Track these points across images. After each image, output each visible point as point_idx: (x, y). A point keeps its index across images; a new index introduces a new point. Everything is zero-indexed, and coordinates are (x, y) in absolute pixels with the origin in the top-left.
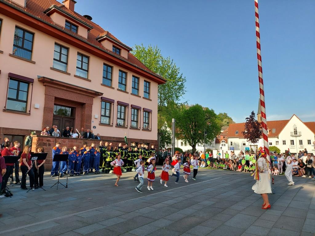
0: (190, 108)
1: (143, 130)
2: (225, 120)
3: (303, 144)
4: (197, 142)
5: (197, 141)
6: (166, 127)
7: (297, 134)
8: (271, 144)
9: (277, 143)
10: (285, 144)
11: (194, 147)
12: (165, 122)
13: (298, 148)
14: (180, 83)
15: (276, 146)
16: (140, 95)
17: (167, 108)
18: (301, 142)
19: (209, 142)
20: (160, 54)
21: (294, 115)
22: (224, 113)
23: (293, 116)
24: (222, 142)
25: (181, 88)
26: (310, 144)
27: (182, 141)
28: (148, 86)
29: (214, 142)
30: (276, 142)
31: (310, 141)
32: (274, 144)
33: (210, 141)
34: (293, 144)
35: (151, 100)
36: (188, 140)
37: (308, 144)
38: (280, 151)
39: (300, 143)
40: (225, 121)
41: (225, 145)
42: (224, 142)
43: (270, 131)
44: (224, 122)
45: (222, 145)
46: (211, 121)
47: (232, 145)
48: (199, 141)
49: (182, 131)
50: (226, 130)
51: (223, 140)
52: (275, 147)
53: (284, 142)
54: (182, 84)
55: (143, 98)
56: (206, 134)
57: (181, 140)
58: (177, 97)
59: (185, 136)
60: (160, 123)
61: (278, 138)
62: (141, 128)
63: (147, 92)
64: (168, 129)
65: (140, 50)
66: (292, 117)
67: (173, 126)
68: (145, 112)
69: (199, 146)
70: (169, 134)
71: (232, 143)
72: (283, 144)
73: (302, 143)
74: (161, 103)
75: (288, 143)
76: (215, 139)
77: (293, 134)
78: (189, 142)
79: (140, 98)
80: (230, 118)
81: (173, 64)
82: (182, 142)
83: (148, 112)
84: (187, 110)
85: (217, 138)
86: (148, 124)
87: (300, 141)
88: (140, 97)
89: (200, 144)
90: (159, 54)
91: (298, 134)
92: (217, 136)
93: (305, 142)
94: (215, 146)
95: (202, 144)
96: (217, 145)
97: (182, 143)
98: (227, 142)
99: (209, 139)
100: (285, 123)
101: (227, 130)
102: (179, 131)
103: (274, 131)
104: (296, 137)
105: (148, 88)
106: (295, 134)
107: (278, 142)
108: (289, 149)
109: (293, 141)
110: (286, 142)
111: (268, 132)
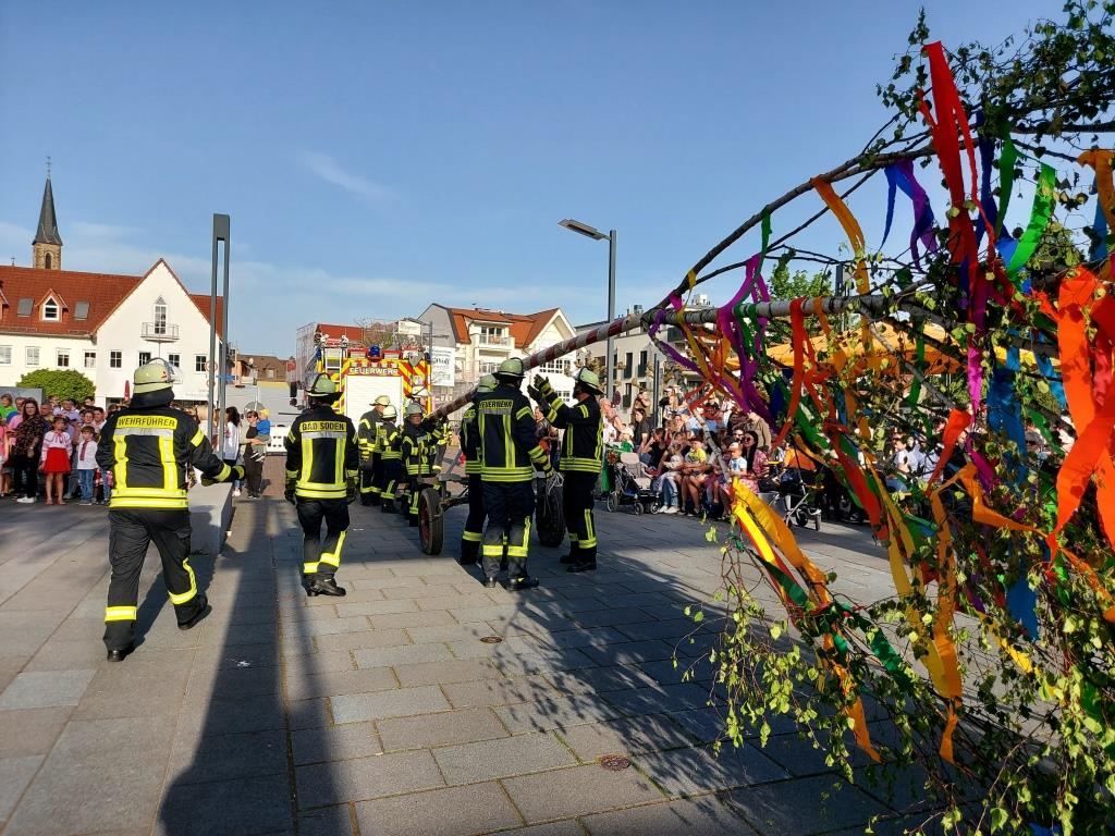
3: (180, 367)
7: (163, 331)
8: (66, 360)
9: (89, 359)
10: (119, 365)
15: (83, 371)
21: (161, 261)
23: (158, 263)
26: (203, 370)
30: (87, 355)
31: (204, 359)
32: (76, 364)
37: (198, 369)
38: (94, 389)
43: (65, 310)
52: (75, 372)
53: (116, 360)
61: (93, 339)
66: (155, 267)
72: (113, 365)
73: (177, 365)
75: (130, 362)
77: (152, 331)
87: (171, 356)
91: (168, 332)
93: (187, 363)
100: (126, 285)
103: (82, 311)
104: (160, 342)
106: (157, 331)
107: (93, 355)
109: (148, 355)
110: (123, 359)
111: (58, 313)
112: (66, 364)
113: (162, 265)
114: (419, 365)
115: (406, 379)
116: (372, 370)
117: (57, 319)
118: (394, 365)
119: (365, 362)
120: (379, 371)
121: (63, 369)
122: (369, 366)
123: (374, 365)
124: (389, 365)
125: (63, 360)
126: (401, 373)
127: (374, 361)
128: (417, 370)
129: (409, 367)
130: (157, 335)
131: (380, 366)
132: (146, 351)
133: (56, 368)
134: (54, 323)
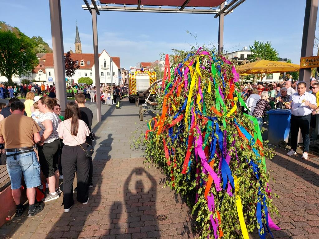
2: (40, 45)
3: (110, 75)
7: (106, 67)
13: (106, 78)
15: (90, 77)
22: (39, 37)
24: (40, 72)
30: (90, 73)
31: (115, 73)
32: (88, 76)
34: (103, 76)
38: (93, 82)
39: (108, 75)
40: (41, 47)
41: (43, 75)
42: (42, 72)
43: (85, 63)
44: (39, 47)
45: (40, 75)
47: (50, 75)
50: (42, 58)
51: (41, 70)
56: (24, 66)
61: (91, 69)
71: (50, 73)
77: (103, 67)
80: (46, 43)
87: (108, 73)
91: (107, 67)
94: (32, 75)
96: (34, 74)
98: (45, 73)
103: (89, 63)
104: (105, 69)
106: (104, 67)
107: (92, 73)
114: (153, 72)
115: (150, 76)
116: (142, 74)
118: (147, 73)
119: (140, 72)
120: (143, 74)
121: (86, 77)
122: (141, 73)
123: (142, 73)
124: (146, 73)
125: (86, 75)
126: (149, 75)
127: (142, 72)
128: (153, 74)
129: (151, 73)
131: (144, 73)
132: (102, 72)
133: (84, 77)
134: (83, 66)
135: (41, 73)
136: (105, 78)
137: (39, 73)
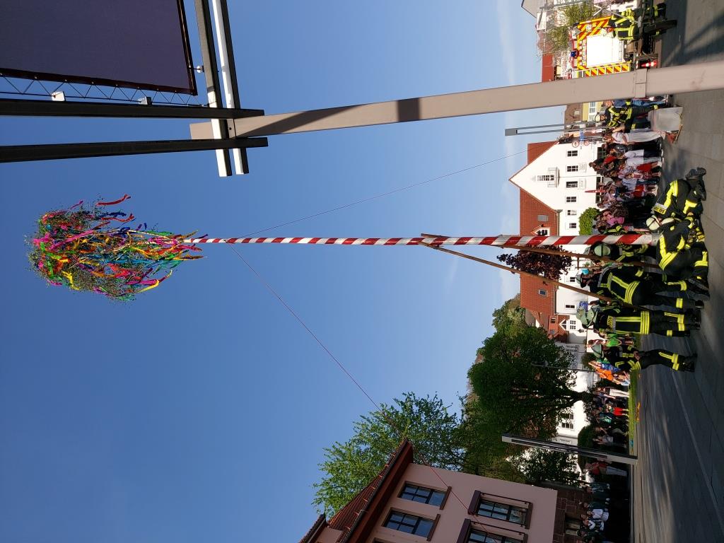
0: (475, 391)
1: (527, 527)
3: (576, 165)
4: (565, 387)
5: (561, 387)
6: (522, 460)
7: (552, 176)
8: (573, 224)
9: (571, 213)
10: (575, 198)
11: (577, 396)
12: (508, 459)
13: (584, 174)
14: (415, 409)
15: (580, 216)
16: (434, 517)
17: (471, 450)
18: (572, 169)
19: (564, 358)
20: (345, 445)
21: (510, 180)
23: (511, 182)
24: (565, 327)
25: (426, 407)
26: (576, 152)
27: (560, 424)
28: (413, 491)
29: (564, 345)
30: (569, 214)
31: (569, 152)
32: (576, 220)
33: (561, 355)
34: (576, 182)
35: (450, 489)
36: (559, 409)
37: (576, 155)
38: (590, 209)
39: (574, 170)
41: (573, 322)
42: (565, 322)
43: (542, 226)
45: (573, 328)
46: (511, 348)
47: (573, 307)
48: (563, 382)
49: (532, 419)
50: (536, 317)
51: (561, 324)
52: (581, 218)
53: (571, 199)
54: (418, 404)
55: (442, 507)
56: (543, 363)
57: (557, 427)
58: (448, 420)
59: (547, 414)
60: (511, 474)
61: (559, 211)
62: (523, 529)
63: (428, 495)
64: (527, 455)
65: (325, 492)
66: (514, 183)
67: (520, 441)
68: (480, 512)
69: (575, 383)
70: (540, 454)
71: (567, 306)
72: (575, 201)
73: (574, 167)
74: (458, 464)
75: (572, 192)
76: (558, 344)
77: (553, 182)
78: (564, 406)
79: (441, 519)
81: (371, 417)
82: (563, 425)
83: (479, 501)
84: (481, 400)
85: (555, 338)
86: (511, 508)
87: (569, 171)
88: (439, 516)
89: (570, 381)
90: (343, 448)
91: (553, 173)
92: (550, 337)
93: (573, 161)
94: (574, 345)
95: (569, 376)
96: (571, 339)
97: (567, 426)
98: (567, 317)
99: (557, 355)
100: (528, 200)
101: (535, 314)
102: (533, 427)
103: (543, 218)
104: (559, 177)
105: (419, 492)
106: (552, 179)
107: (569, 211)
108: (586, 192)
109: (568, 183)
110: (571, 196)
111: (545, 229)
112: (575, 224)
113: (512, 180)
114: (580, 29)
115: (588, 35)
116: (584, 54)
117: (548, 230)
118: (581, 42)
119: (579, 58)
120: (584, 50)
121: (578, 224)
122: (581, 56)
123: (581, 53)
124: (580, 45)
125: (573, 226)
127: (578, 53)
129: (581, 34)
130: (555, 179)
131: (581, 50)
132: (565, 184)
133: (578, 229)
134: (551, 231)
135: (568, 324)
136: (583, 179)
137: (568, 329)
